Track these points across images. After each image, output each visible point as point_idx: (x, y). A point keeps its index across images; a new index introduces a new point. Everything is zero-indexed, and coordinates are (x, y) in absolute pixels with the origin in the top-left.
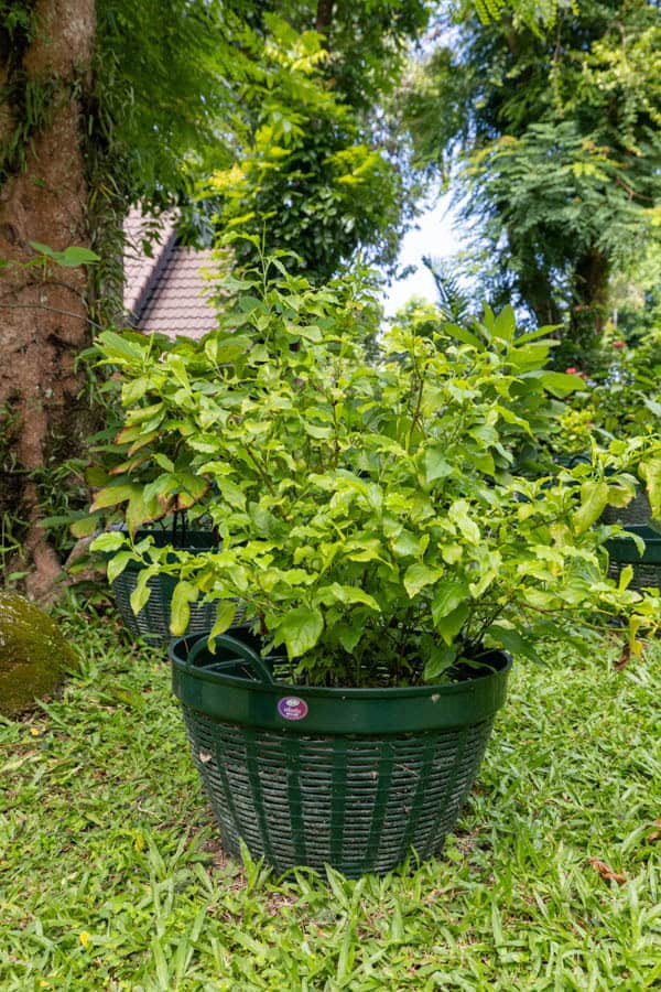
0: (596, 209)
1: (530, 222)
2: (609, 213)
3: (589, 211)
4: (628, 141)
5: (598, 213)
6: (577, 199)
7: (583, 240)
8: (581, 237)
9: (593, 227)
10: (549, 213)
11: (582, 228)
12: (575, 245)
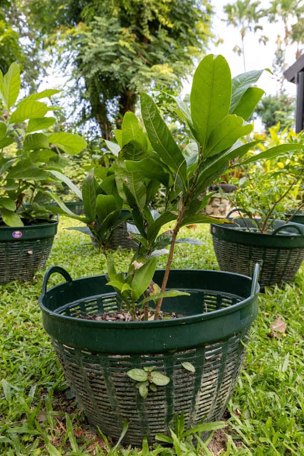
0: (128, 67)
1: (93, 71)
2: (134, 70)
3: (124, 67)
4: (147, 33)
5: (129, 69)
6: (118, 60)
7: (121, 84)
8: (120, 82)
9: (126, 77)
10: (104, 67)
11: (121, 77)
12: (117, 86)
